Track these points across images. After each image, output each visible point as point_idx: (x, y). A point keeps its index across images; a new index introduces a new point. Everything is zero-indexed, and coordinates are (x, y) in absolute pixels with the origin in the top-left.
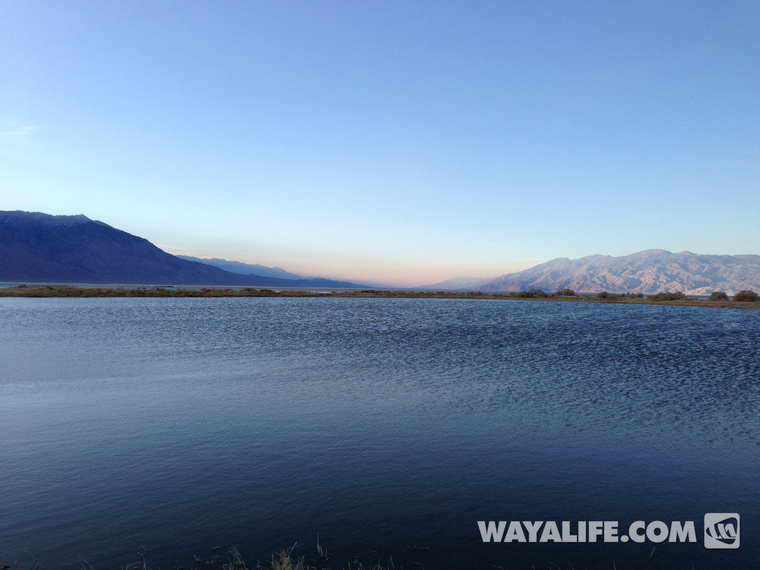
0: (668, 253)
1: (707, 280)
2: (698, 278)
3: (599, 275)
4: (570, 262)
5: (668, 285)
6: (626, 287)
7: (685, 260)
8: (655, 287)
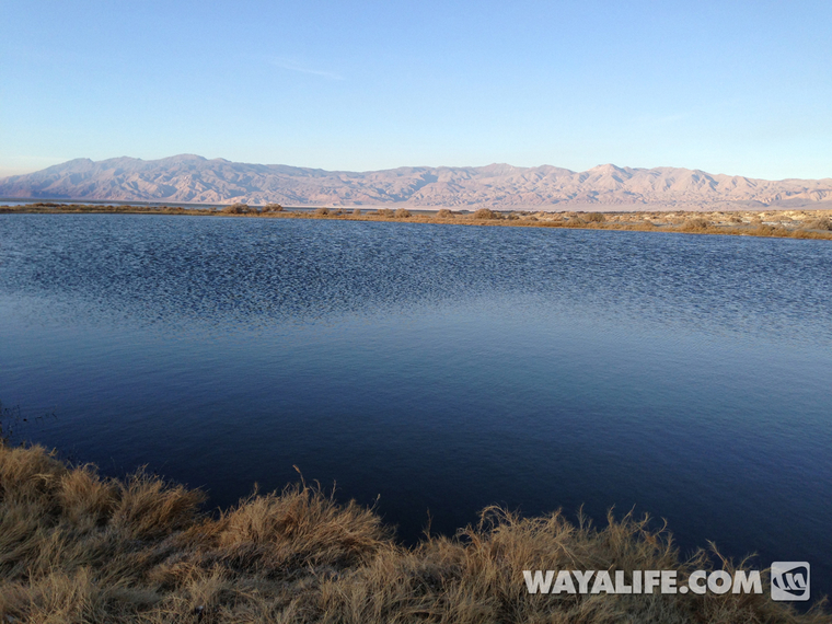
0: (203, 158)
1: (242, 189)
2: (233, 186)
3: (130, 181)
4: (94, 164)
5: (204, 194)
6: (159, 195)
7: (220, 167)
8: (191, 196)
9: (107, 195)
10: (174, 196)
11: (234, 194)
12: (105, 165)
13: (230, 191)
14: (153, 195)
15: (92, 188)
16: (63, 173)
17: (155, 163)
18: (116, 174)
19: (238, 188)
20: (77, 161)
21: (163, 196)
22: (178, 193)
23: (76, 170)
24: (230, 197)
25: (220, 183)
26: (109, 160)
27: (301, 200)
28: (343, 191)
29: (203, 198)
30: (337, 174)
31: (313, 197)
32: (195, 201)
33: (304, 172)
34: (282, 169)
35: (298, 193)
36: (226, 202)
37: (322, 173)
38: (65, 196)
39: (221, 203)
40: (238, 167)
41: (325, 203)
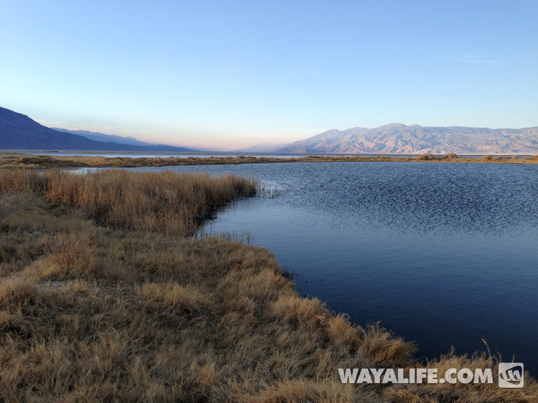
0: (404, 125)
1: (429, 144)
2: (423, 142)
3: (359, 142)
4: (340, 132)
5: (403, 148)
6: (376, 149)
7: (415, 130)
8: (395, 149)
9: (346, 150)
10: (384, 150)
11: (423, 147)
12: (345, 133)
13: (420, 145)
14: (372, 150)
15: (338, 146)
16: (322, 139)
17: (374, 130)
18: (351, 138)
19: (426, 143)
20: (330, 131)
21: (378, 150)
22: (387, 148)
23: (329, 137)
24: (420, 149)
25: (414, 140)
26: (348, 130)
27: (471, 150)
28: (503, 143)
29: (403, 151)
30: (499, 131)
31: (480, 148)
32: (397, 152)
33: (474, 130)
34: (458, 129)
35: (469, 145)
36: (417, 153)
37: (487, 131)
38: (323, 151)
39: (414, 153)
40: (427, 130)
41: (489, 151)
